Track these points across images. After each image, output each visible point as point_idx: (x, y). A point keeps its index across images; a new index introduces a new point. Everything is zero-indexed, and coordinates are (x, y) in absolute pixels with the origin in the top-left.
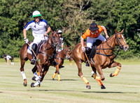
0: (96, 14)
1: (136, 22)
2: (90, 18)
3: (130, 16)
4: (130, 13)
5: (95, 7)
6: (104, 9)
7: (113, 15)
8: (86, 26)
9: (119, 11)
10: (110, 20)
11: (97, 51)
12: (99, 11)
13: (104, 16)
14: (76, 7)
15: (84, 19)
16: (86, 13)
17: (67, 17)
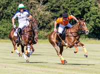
0: (52, 7)
1: (80, 13)
2: (47, 10)
3: (77, 9)
4: (76, 7)
5: (51, 3)
6: (58, 4)
7: (64, 8)
8: (45, 16)
9: (68, 5)
10: (62, 12)
11: (66, 35)
12: (54, 5)
13: (57, 9)
14: (37, 2)
15: (43, 11)
16: (44, 7)
17: (31, 10)
